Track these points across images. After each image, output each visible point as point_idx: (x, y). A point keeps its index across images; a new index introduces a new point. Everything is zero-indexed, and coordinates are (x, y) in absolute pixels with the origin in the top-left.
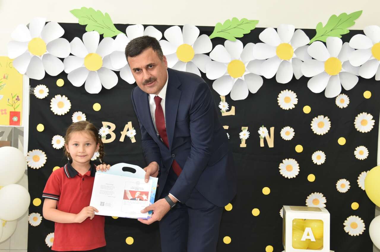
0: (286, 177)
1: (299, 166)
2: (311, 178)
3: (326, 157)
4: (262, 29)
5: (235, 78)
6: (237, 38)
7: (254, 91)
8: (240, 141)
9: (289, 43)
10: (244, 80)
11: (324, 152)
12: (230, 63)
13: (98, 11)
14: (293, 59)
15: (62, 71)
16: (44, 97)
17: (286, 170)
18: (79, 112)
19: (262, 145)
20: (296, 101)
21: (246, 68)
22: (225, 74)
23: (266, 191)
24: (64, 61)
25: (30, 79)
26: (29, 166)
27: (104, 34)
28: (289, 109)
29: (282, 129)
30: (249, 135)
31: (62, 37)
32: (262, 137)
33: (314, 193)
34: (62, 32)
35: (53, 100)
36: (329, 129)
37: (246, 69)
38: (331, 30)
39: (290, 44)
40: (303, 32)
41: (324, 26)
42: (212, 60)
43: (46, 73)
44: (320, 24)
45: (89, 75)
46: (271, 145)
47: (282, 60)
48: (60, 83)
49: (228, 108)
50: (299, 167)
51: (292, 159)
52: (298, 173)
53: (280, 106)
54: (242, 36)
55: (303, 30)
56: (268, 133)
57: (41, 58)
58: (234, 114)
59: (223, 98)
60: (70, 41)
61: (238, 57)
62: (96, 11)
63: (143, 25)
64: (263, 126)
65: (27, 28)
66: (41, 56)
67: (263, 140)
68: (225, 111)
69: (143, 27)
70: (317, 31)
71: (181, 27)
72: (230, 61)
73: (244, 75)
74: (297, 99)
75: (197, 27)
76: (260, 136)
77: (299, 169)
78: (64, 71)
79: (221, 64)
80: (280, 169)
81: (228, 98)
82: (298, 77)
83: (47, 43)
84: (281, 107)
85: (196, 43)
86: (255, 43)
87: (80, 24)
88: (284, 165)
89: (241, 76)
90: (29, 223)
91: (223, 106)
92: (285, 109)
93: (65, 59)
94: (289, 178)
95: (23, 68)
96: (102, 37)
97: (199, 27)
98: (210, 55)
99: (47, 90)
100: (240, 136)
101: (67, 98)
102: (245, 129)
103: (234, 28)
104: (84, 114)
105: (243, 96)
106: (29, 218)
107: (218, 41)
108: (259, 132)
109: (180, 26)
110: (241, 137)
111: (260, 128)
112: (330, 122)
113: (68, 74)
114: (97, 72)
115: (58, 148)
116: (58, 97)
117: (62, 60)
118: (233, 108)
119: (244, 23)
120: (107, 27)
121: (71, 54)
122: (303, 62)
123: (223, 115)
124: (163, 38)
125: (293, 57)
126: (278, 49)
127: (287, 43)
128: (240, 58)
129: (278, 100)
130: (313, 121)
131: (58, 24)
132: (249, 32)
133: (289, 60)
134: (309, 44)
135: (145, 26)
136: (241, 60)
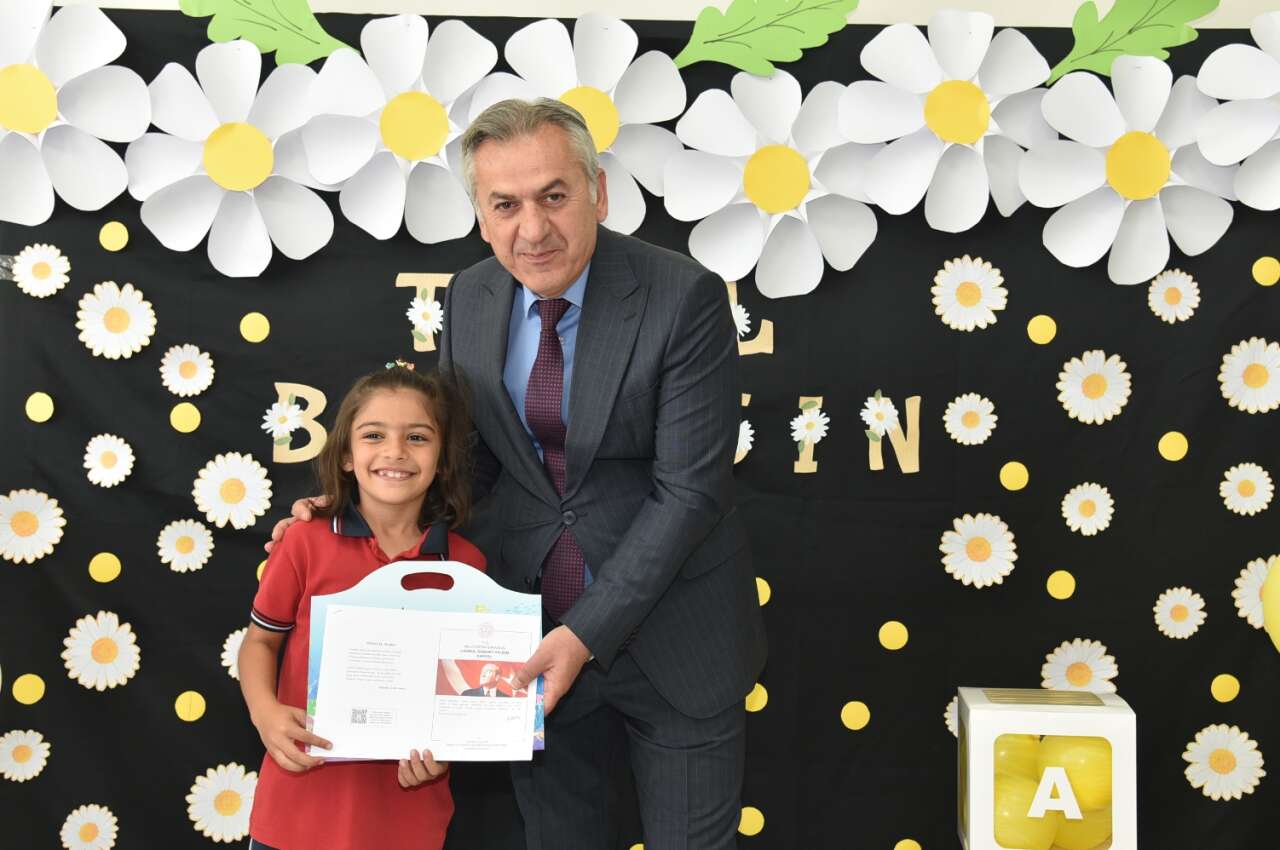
0: (966, 582)
1: (1014, 541)
2: (1061, 585)
3: (1113, 506)
4: (872, 31)
5: (772, 215)
6: (779, 65)
7: (845, 261)
8: (793, 450)
9: (973, 78)
10: (805, 217)
11: (1105, 489)
12: (754, 157)
14: (987, 139)
15: (122, 190)
16: (54, 292)
17: (965, 555)
18: (186, 346)
19: (876, 462)
20: (999, 299)
21: (815, 173)
22: (736, 197)
23: (893, 635)
24: (128, 154)
27: (278, 52)
28: (977, 328)
29: (950, 404)
30: (827, 428)
31: (118, 62)
32: (875, 435)
33: (1071, 641)
34: (117, 42)
35: (87, 303)
36: (1124, 402)
37: (814, 180)
38: (1130, 32)
39: (976, 82)
40: (1024, 40)
41: (1106, 13)
42: (686, 147)
43: (58, 200)
44: (1088, 9)
45: (221, 207)
46: (910, 463)
47: (948, 146)
48: (114, 237)
49: (748, 325)
50: (1014, 546)
51: (988, 516)
52: (1012, 567)
53: (940, 317)
54: (797, 56)
55: (1023, 30)
56: (897, 419)
57: (38, 142)
58: (769, 350)
60: (148, 79)
61: (783, 133)
63: (426, 17)
64: (879, 393)
66: (36, 135)
67: (879, 444)
69: (424, 24)
70: (1076, 33)
71: (569, 24)
72: (753, 153)
73: (807, 204)
74: (1005, 292)
75: (628, 22)
76: (867, 431)
77: (1016, 551)
78: (127, 191)
79: (719, 164)
80: (944, 555)
81: (747, 284)
82: (1007, 210)
83: (60, 84)
84: (945, 320)
85: (625, 85)
86: (846, 84)
87: (186, 12)
88: (958, 535)
89: (796, 208)
92: (962, 328)
93: (129, 147)
94: (979, 585)
96: (269, 63)
97: (634, 24)
98: (677, 130)
99: (64, 264)
100: (794, 431)
101: (139, 294)
102: (810, 405)
103: (768, 26)
104: (207, 355)
105: (802, 280)
107: (707, 77)
108: (866, 415)
109: (563, 21)
110: (796, 436)
111: (870, 399)
112: (1128, 376)
113: (140, 203)
114: (252, 194)
115: (107, 483)
116: (106, 290)
117: (120, 148)
118: (767, 327)
119: (802, 7)
120: (288, 25)
121: (152, 129)
122: (1026, 150)
124: (502, 66)
125: (987, 134)
126: (931, 103)
127: (965, 79)
128: (792, 140)
129: (933, 296)
130: (1063, 371)
131: (101, 12)
132: (824, 40)
133: (973, 144)
134: (1048, 84)
135: (433, 22)
136: (792, 144)
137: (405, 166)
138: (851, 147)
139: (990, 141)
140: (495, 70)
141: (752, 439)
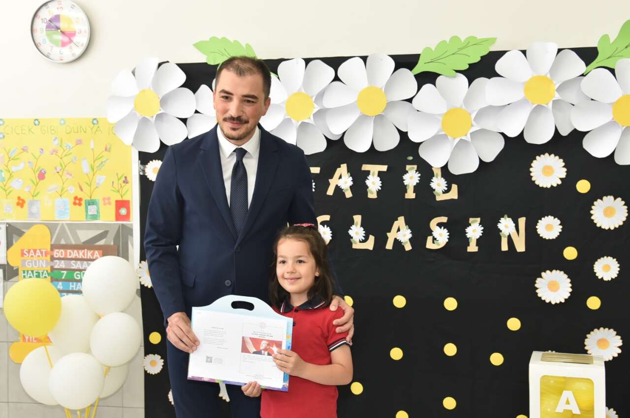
0: (547, 301)
1: (571, 283)
2: (594, 303)
3: (619, 267)
4: (501, 54)
5: (454, 139)
6: (457, 71)
7: (489, 158)
8: (467, 242)
9: (547, 74)
10: (470, 139)
11: (615, 259)
12: (446, 113)
13: (235, 41)
14: (554, 102)
17: (547, 289)
19: (505, 247)
20: (563, 173)
21: (474, 120)
22: (437, 133)
23: (514, 324)
24: (188, 122)
25: (140, 153)
26: (142, 283)
28: (552, 186)
29: (539, 221)
31: (183, 86)
32: (504, 235)
33: (599, 329)
34: (182, 77)
36: (625, 219)
37: (473, 122)
38: (626, 47)
39: (549, 76)
40: (574, 54)
41: (613, 41)
42: (417, 111)
43: (161, 142)
44: (605, 38)
46: (520, 247)
47: (535, 106)
49: (446, 187)
50: (570, 285)
51: (558, 271)
52: (569, 295)
53: (534, 181)
54: (466, 67)
55: (573, 49)
56: (514, 228)
57: (153, 120)
58: (456, 197)
59: (437, 172)
60: (194, 91)
61: (459, 102)
62: (232, 42)
63: (304, 59)
64: (506, 216)
65: (132, 75)
66: (152, 117)
67: (506, 239)
68: (442, 192)
69: (303, 63)
70: (599, 50)
71: (364, 59)
72: (446, 111)
73: (471, 133)
74: (565, 170)
75: (391, 56)
76: (500, 233)
77: (571, 287)
79: (431, 117)
80: (537, 289)
81: (445, 170)
82: (565, 132)
83: (161, 97)
84: (537, 183)
85: (389, 85)
86: (489, 78)
87: (209, 63)
88: (544, 280)
89: (466, 135)
90: (144, 369)
91: (438, 184)
92: (545, 186)
93: (188, 120)
94: (553, 303)
95: (127, 137)
97: (394, 57)
98: (413, 102)
100: (467, 233)
102: (473, 222)
103: (453, 54)
105: (471, 167)
106: (144, 362)
107: (426, 78)
108: (500, 226)
109: (362, 57)
110: (468, 235)
111: (502, 219)
112: (626, 207)
117: (184, 121)
118: (455, 187)
119: (469, 45)
121: (197, 112)
122: (573, 105)
123: (438, 198)
124: (336, 78)
125: (554, 99)
126: (528, 86)
127: (543, 75)
128: (463, 105)
129: (531, 172)
130: (594, 205)
131: (176, 65)
132: (479, 59)
133: (547, 104)
134: (585, 74)
135: (307, 61)
136: (464, 107)
137: (296, 123)
138: (491, 108)
139: (555, 102)
140: (334, 80)
141: (448, 237)
